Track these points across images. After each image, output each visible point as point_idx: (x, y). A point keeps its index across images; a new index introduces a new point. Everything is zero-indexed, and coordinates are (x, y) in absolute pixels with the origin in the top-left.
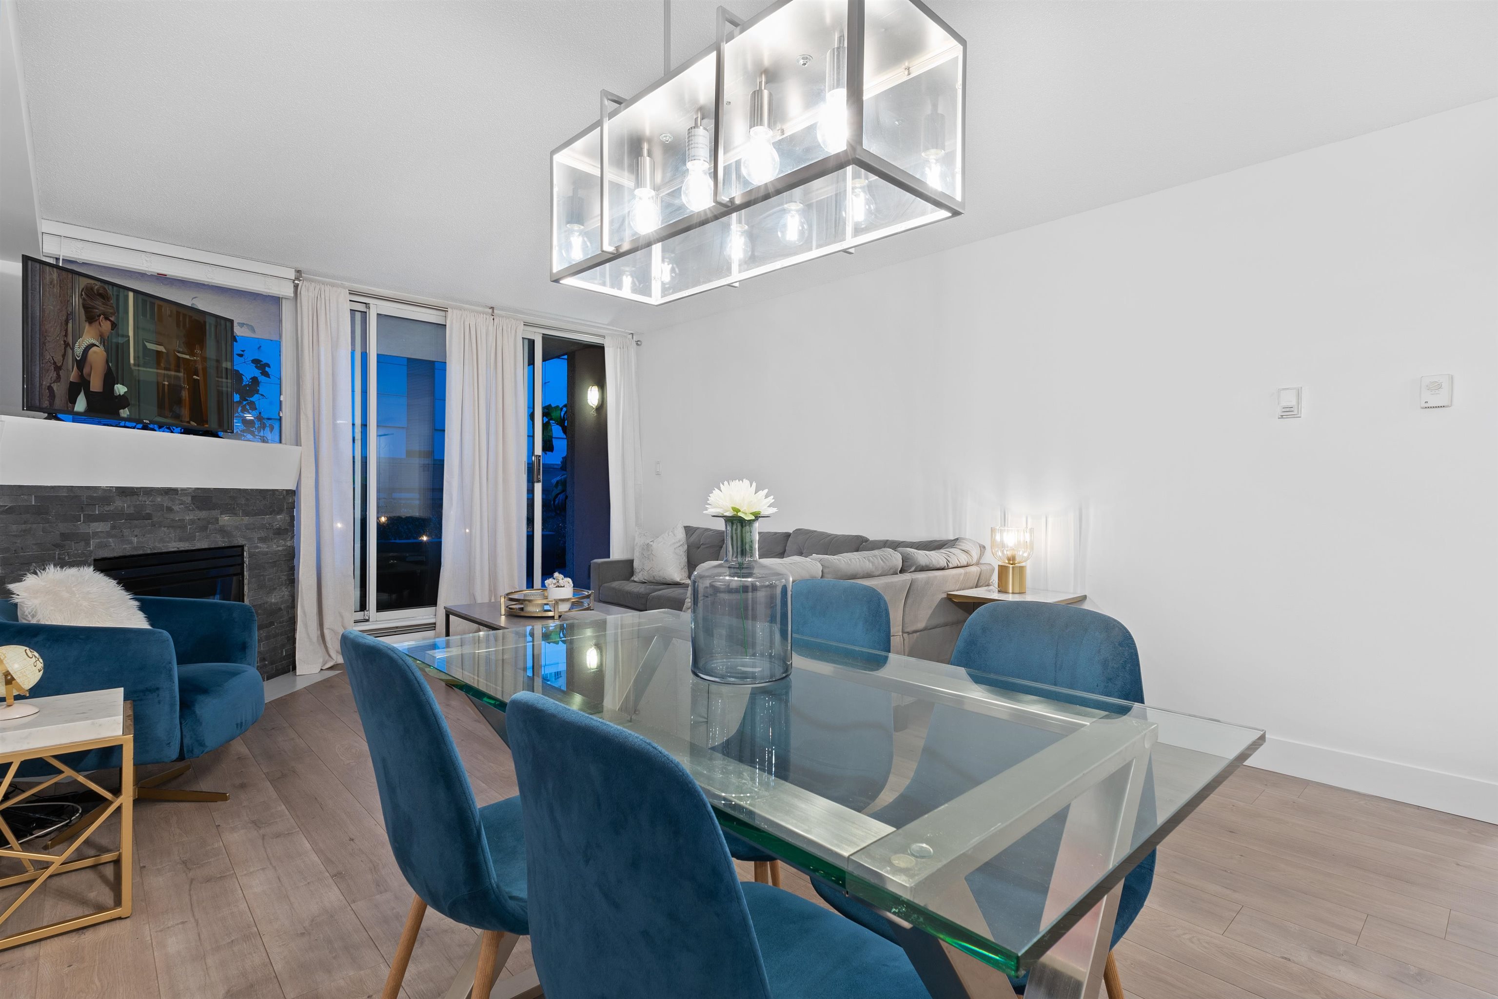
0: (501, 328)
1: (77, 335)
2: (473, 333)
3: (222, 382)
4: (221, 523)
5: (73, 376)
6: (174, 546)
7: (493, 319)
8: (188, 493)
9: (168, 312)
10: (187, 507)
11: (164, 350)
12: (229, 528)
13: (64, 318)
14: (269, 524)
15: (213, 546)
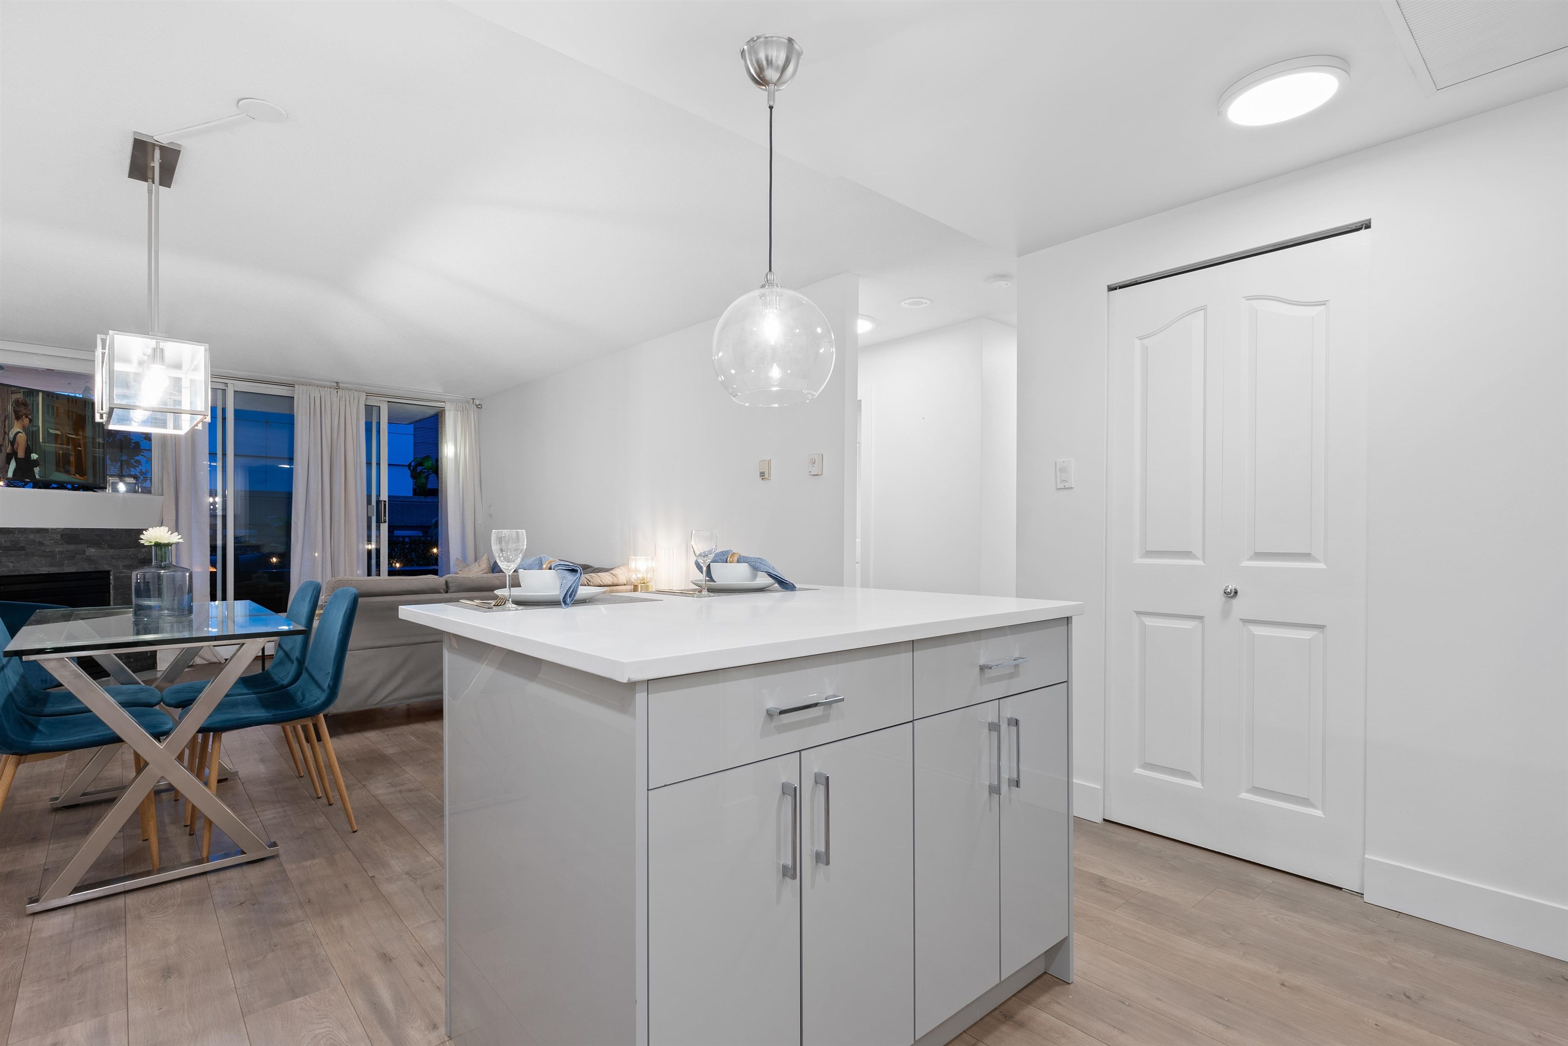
0: (343, 399)
1: (11, 428)
2: (318, 403)
3: (96, 451)
4: (87, 554)
5: (9, 450)
6: (44, 570)
7: (337, 392)
8: (58, 532)
9: (62, 411)
10: (56, 542)
11: (60, 433)
12: (95, 558)
13: (4, 418)
14: (134, 555)
15: (80, 571)
